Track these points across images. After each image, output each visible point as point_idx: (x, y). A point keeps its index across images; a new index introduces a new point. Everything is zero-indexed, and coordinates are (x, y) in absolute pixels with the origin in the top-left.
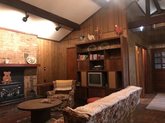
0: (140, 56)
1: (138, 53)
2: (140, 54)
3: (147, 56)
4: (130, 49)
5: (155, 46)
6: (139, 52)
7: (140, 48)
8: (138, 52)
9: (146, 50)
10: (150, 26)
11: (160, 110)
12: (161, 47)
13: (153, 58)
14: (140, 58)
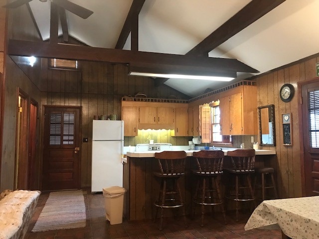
0: (25, 117)
1: (21, 111)
2: (26, 114)
3: (38, 118)
4: (7, 100)
5: (53, 101)
6: (23, 110)
7: (26, 101)
8: (21, 108)
9: (36, 108)
10: (47, 59)
11: (61, 228)
12: (62, 104)
13: (48, 123)
14: (25, 123)
